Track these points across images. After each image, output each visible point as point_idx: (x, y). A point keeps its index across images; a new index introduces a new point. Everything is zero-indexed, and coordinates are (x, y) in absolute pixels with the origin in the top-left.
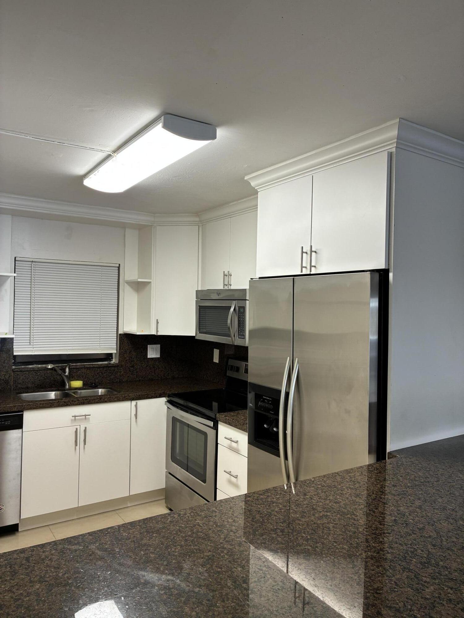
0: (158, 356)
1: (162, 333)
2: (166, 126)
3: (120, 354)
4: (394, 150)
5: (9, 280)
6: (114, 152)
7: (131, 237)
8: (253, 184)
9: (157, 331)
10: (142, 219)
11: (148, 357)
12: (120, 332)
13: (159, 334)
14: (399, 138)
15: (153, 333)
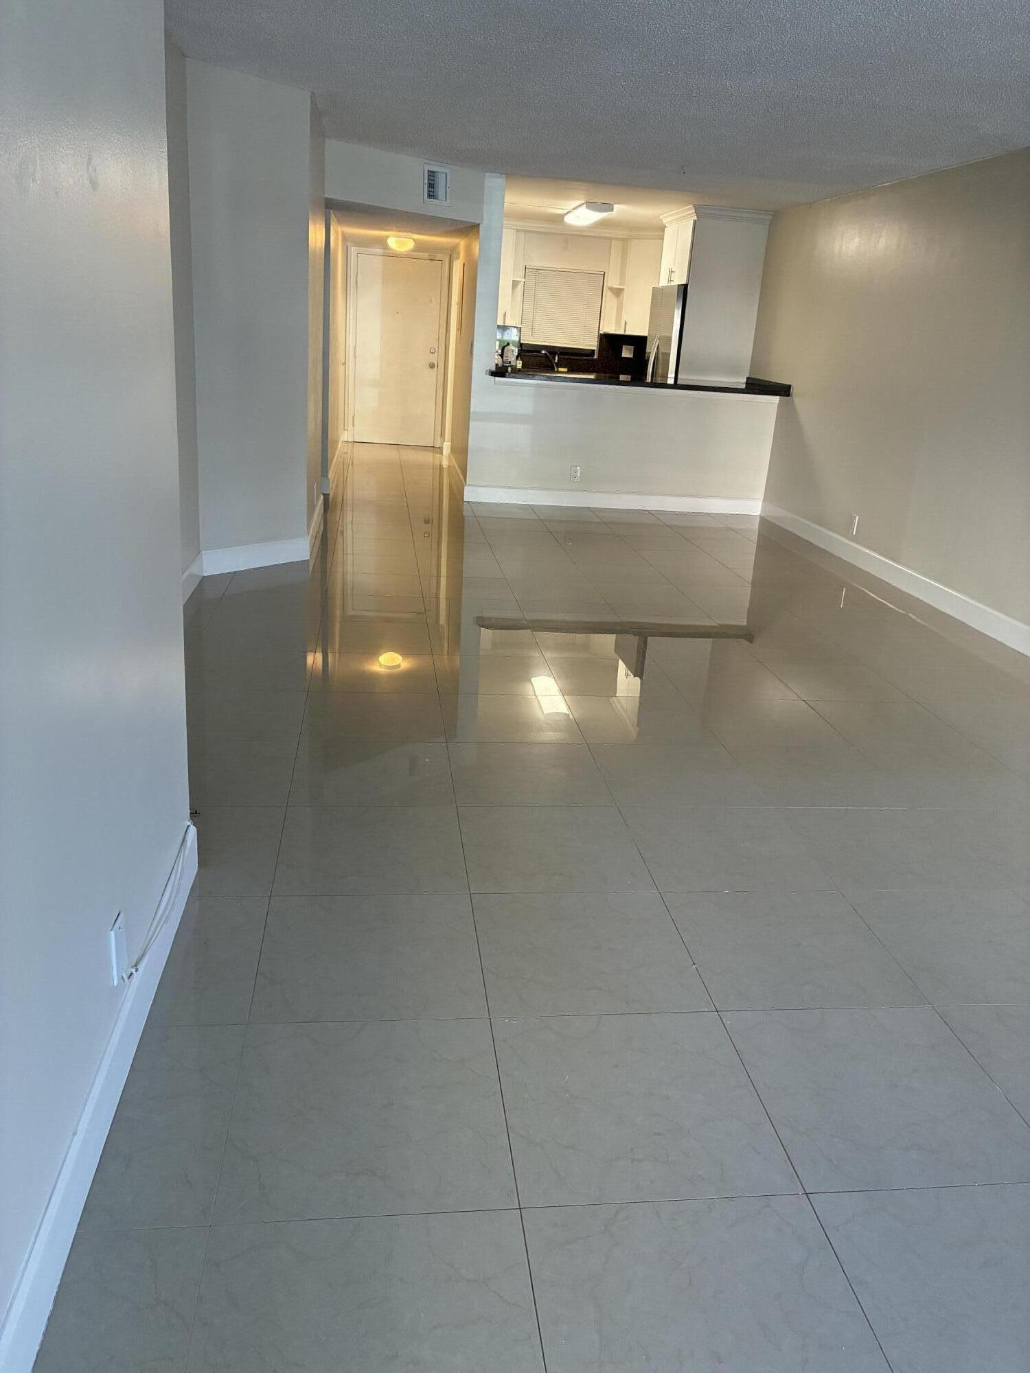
0: (631, 356)
1: (629, 333)
2: (588, 207)
3: (599, 350)
4: (696, 219)
5: (520, 285)
6: (573, 209)
7: (616, 246)
8: (664, 222)
9: (625, 331)
10: (621, 233)
11: (623, 356)
12: (601, 332)
13: (627, 333)
14: (695, 212)
15: (622, 332)
